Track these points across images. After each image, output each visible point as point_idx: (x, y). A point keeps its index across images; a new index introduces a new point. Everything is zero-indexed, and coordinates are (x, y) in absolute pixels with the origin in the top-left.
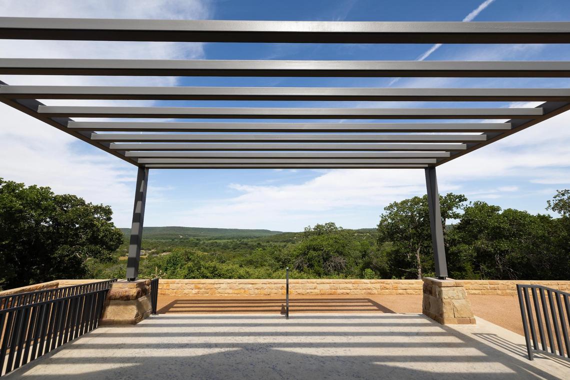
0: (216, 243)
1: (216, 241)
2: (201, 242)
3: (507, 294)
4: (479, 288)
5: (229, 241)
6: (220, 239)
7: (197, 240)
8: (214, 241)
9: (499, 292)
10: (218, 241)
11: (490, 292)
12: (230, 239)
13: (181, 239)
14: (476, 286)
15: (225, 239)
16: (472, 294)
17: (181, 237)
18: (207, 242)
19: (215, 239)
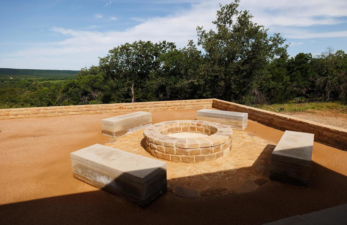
0: (49, 83)
1: (49, 81)
2: (34, 83)
3: (97, 113)
4: (76, 110)
5: (63, 81)
6: (53, 80)
7: (29, 81)
8: (48, 81)
9: (92, 112)
10: (51, 82)
11: (85, 113)
12: (63, 79)
13: (12, 80)
14: (74, 110)
15: (58, 80)
16: (71, 115)
17: (11, 78)
18: (39, 83)
19: (48, 80)
